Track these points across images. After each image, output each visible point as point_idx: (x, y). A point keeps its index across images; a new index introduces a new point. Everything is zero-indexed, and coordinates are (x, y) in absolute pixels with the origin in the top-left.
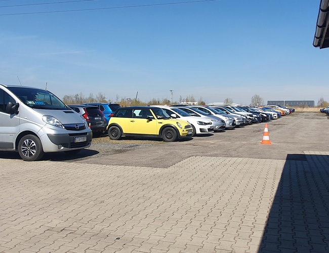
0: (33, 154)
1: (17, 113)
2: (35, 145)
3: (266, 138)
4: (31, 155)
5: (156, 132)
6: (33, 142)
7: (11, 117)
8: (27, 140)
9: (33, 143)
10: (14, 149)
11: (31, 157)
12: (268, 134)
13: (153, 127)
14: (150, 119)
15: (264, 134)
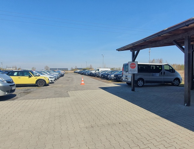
3: (83, 82)
5: (34, 83)
12: (83, 81)
13: (33, 80)
14: (30, 77)
15: (82, 81)
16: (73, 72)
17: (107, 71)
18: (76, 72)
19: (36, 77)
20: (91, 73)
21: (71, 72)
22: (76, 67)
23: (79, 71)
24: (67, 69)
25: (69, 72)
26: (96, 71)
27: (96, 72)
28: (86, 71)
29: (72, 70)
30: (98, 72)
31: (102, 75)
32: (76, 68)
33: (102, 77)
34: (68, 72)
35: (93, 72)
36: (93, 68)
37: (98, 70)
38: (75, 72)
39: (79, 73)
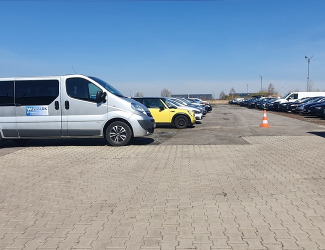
0: (124, 139)
1: (105, 101)
2: (125, 130)
3: (265, 122)
4: (120, 140)
5: (169, 120)
6: (123, 128)
7: (98, 106)
8: (116, 127)
9: (123, 130)
10: (102, 135)
11: (121, 142)
14: (162, 109)
16: (227, 102)
17: (321, 98)
18: (235, 103)
19: (172, 110)
20: (277, 104)
21: (221, 102)
22: (233, 90)
23: (239, 100)
24: (210, 95)
25: (217, 102)
26: (288, 99)
27: (290, 101)
28: (261, 99)
29: (224, 97)
30: (295, 100)
31: (307, 107)
32: (233, 93)
33: (309, 111)
34: (213, 102)
35: (283, 101)
36: (276, 94)
37: (296, 96)
38: (231, 103)
39: (242, 105)
